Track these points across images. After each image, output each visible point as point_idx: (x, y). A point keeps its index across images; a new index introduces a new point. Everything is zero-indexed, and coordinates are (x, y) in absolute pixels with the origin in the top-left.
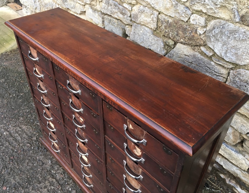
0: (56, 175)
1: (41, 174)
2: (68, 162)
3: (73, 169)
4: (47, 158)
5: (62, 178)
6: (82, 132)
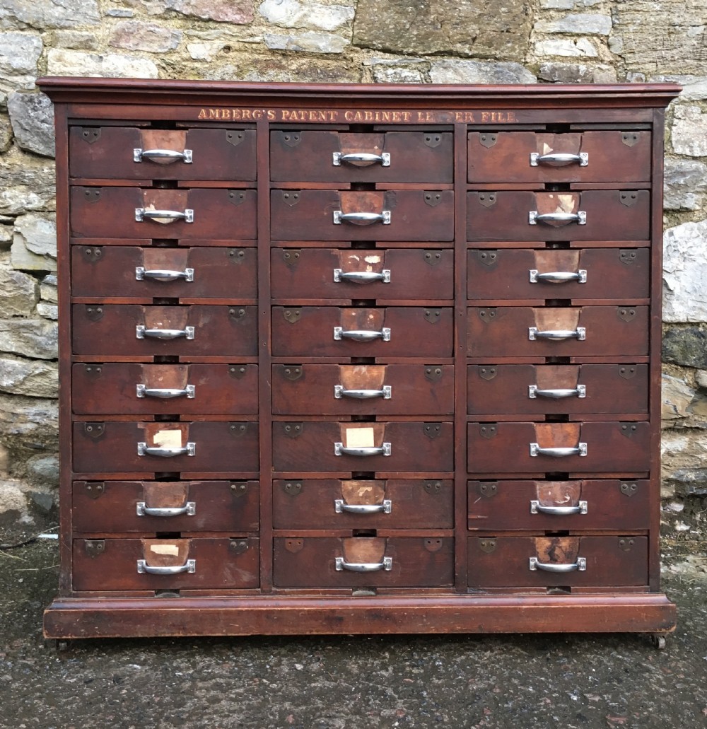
2: (246, 577)
3: (274, 589)
4: (110, 667)
5: (236, 666)
6: (366, 316)
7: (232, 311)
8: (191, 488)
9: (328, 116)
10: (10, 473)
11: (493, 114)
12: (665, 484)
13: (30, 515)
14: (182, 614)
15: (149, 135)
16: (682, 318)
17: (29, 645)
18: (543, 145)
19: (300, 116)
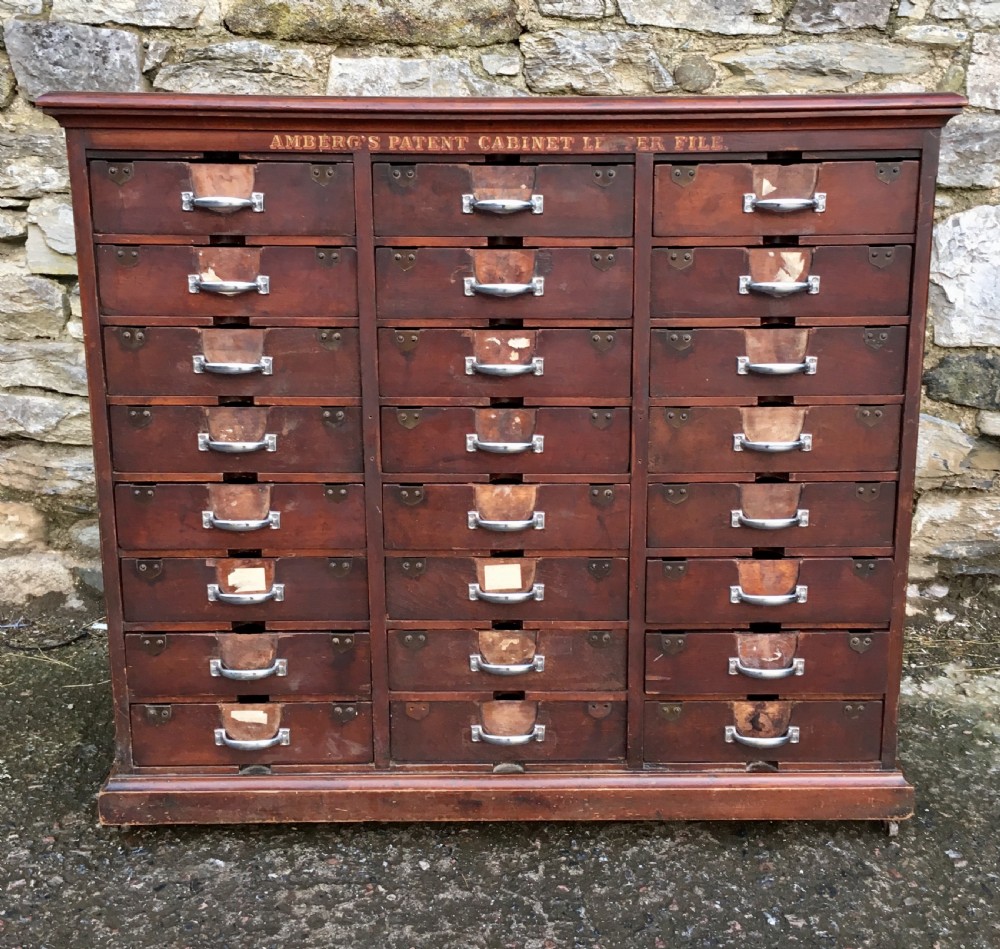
0: (306, 873)
1: (232, 909)
2: (356, 750)
3: (392, 764)
4: (186, 863)
5: (345, 863)
6: (510, 419)
7: (327, 414)
8: (281, 641)
9: (455, 144)
10: (49, 543)
11: (691, 138)
12: (925, 563)
13: (78, 599)
14: (275, 797)
15: (203, 172)
16: (964, 341)
17: (83, 822)
18: (762, 181)
19: (414, 144)
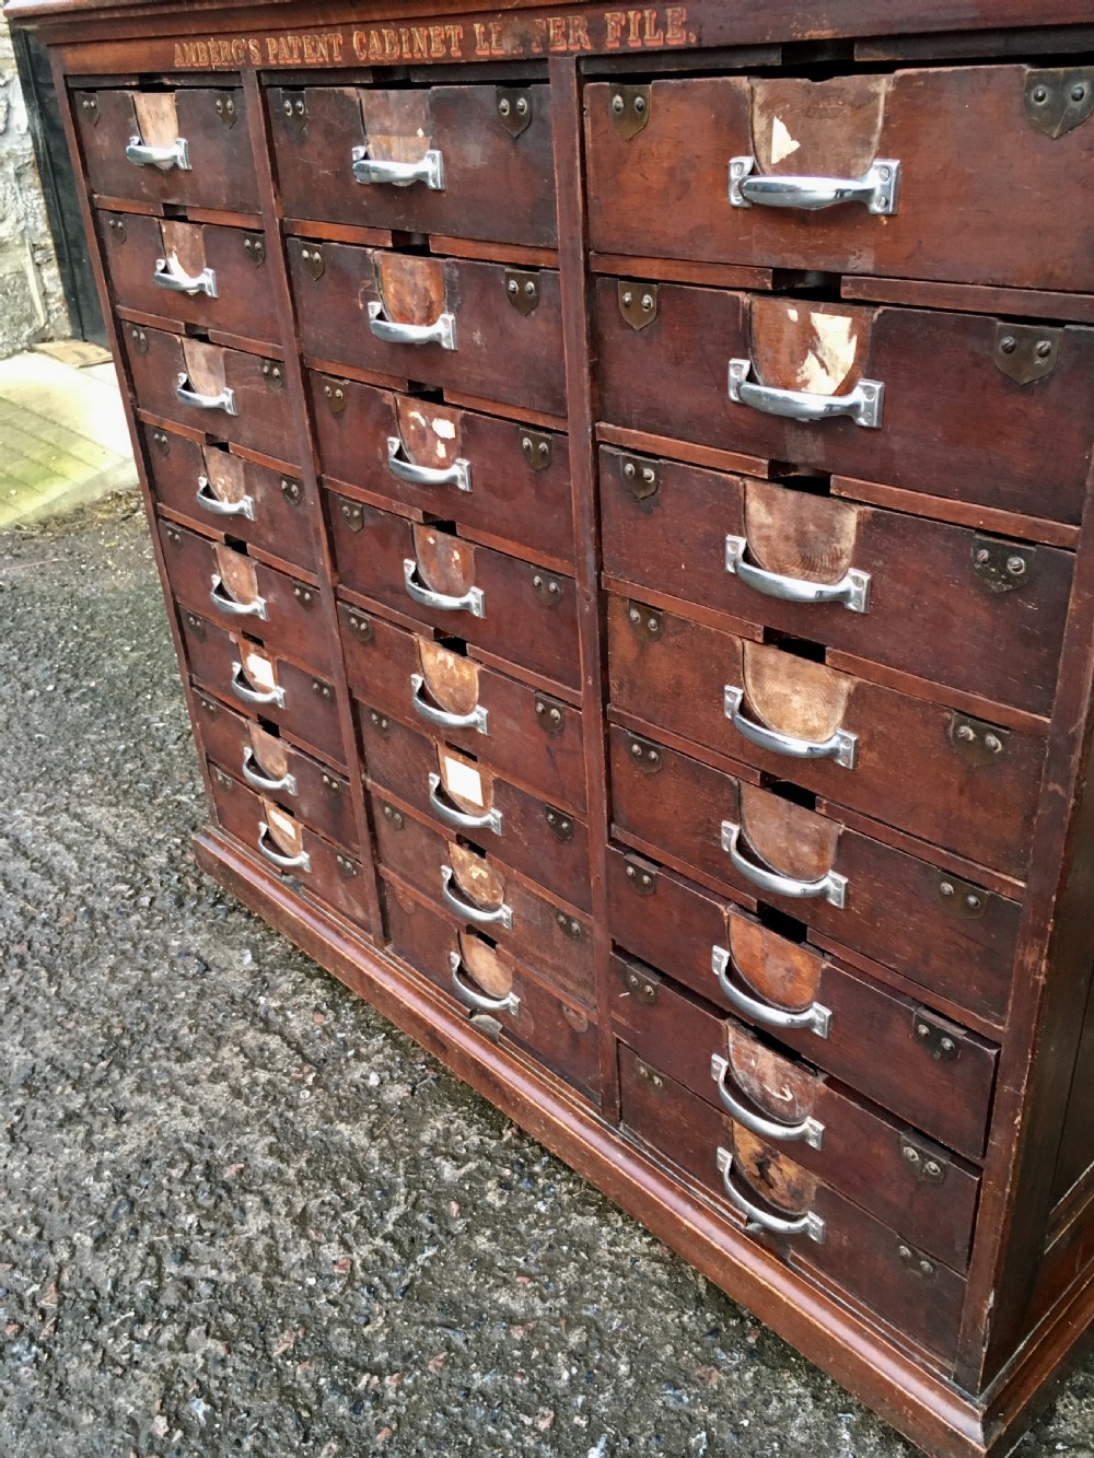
0: (285, 1016)
1: (191, 1014)
3: (387, 948)
4: (229, 942)
5: (325, 1027)
6: (448, 551)
7: (284, 485)
8: (289, 754)
9: (330, 48)
11: (630, 14)
18: (770, 125)
19: (291, 51)
